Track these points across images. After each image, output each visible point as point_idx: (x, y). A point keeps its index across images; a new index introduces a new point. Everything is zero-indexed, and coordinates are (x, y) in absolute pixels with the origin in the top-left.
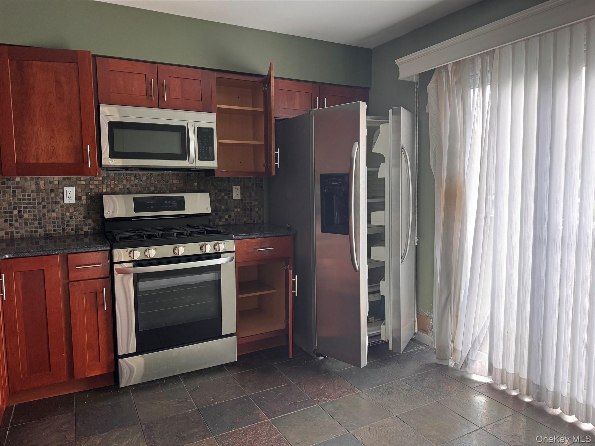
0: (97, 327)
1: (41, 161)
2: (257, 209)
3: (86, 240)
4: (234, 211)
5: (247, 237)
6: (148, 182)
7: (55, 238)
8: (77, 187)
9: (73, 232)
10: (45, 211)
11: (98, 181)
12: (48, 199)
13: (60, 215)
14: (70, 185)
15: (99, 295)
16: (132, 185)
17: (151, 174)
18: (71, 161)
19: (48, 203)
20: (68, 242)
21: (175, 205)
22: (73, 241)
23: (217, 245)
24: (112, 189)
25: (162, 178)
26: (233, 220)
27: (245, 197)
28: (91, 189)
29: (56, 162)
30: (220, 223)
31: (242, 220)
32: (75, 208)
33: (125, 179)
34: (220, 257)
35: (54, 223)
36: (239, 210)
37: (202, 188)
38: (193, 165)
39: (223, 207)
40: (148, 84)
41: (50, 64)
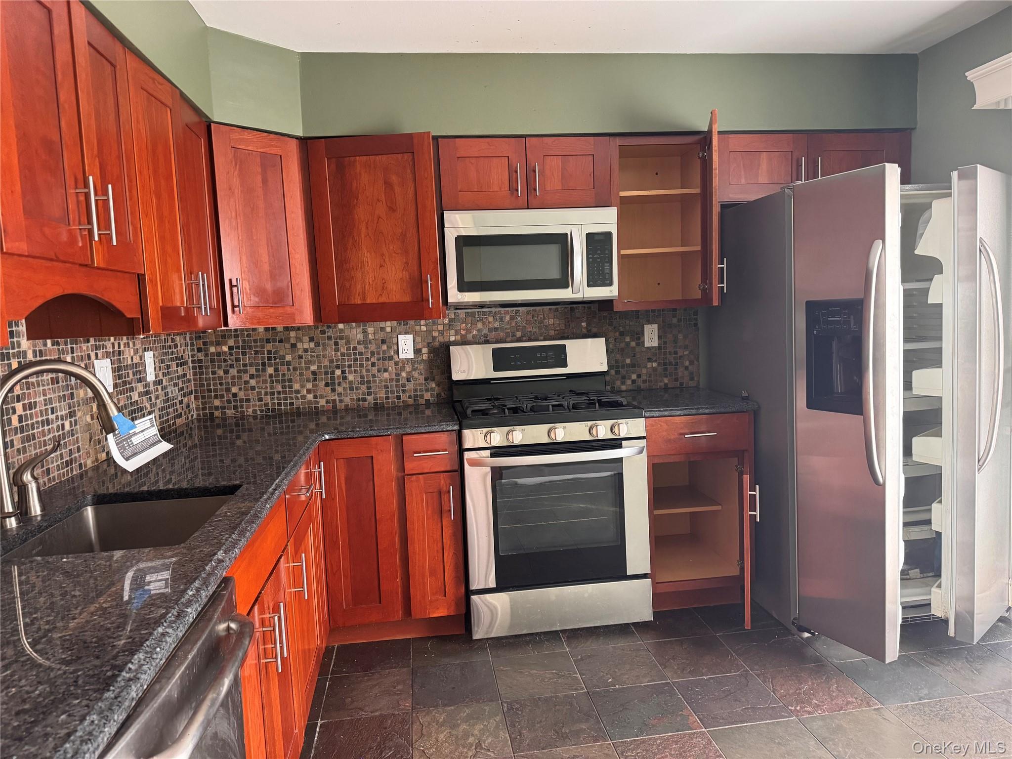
0: (440, 544)
1: (368, 301)
2: (687, 363)
3: (428, 412)
4: (646, 367)
5: (666, 413)
6: (513, 324)
7: (388, 408)
8: (416, 334)
9: (411, 401)
10: (375, 370)
11: (444, 324)
12: (378, 353)
13: (394, 377)
14: (406, 333)
15: (445, 497)
16: (490, 330)
17: (517, 312)
18: (407, 299)
19: (378, 360)
20: (405, 414)
21: (552, 358)
22: (411, 413)
23: (617, 427)
24: (462, 336)
25: (533, 316)
26: (644, 381)
27: (665, 343)
28: (434, 338)
29: (388, 301)
30: (624, 388)
31: (661, 382)
32: (413, 366)
33: (480, 320)
34: (620, 446)
35: (386, 387)
36: (655, 365)
37: (594, 330)
38: (578, 296)
39: (628, 361)
40: (512, 171)
41: (378, 158)
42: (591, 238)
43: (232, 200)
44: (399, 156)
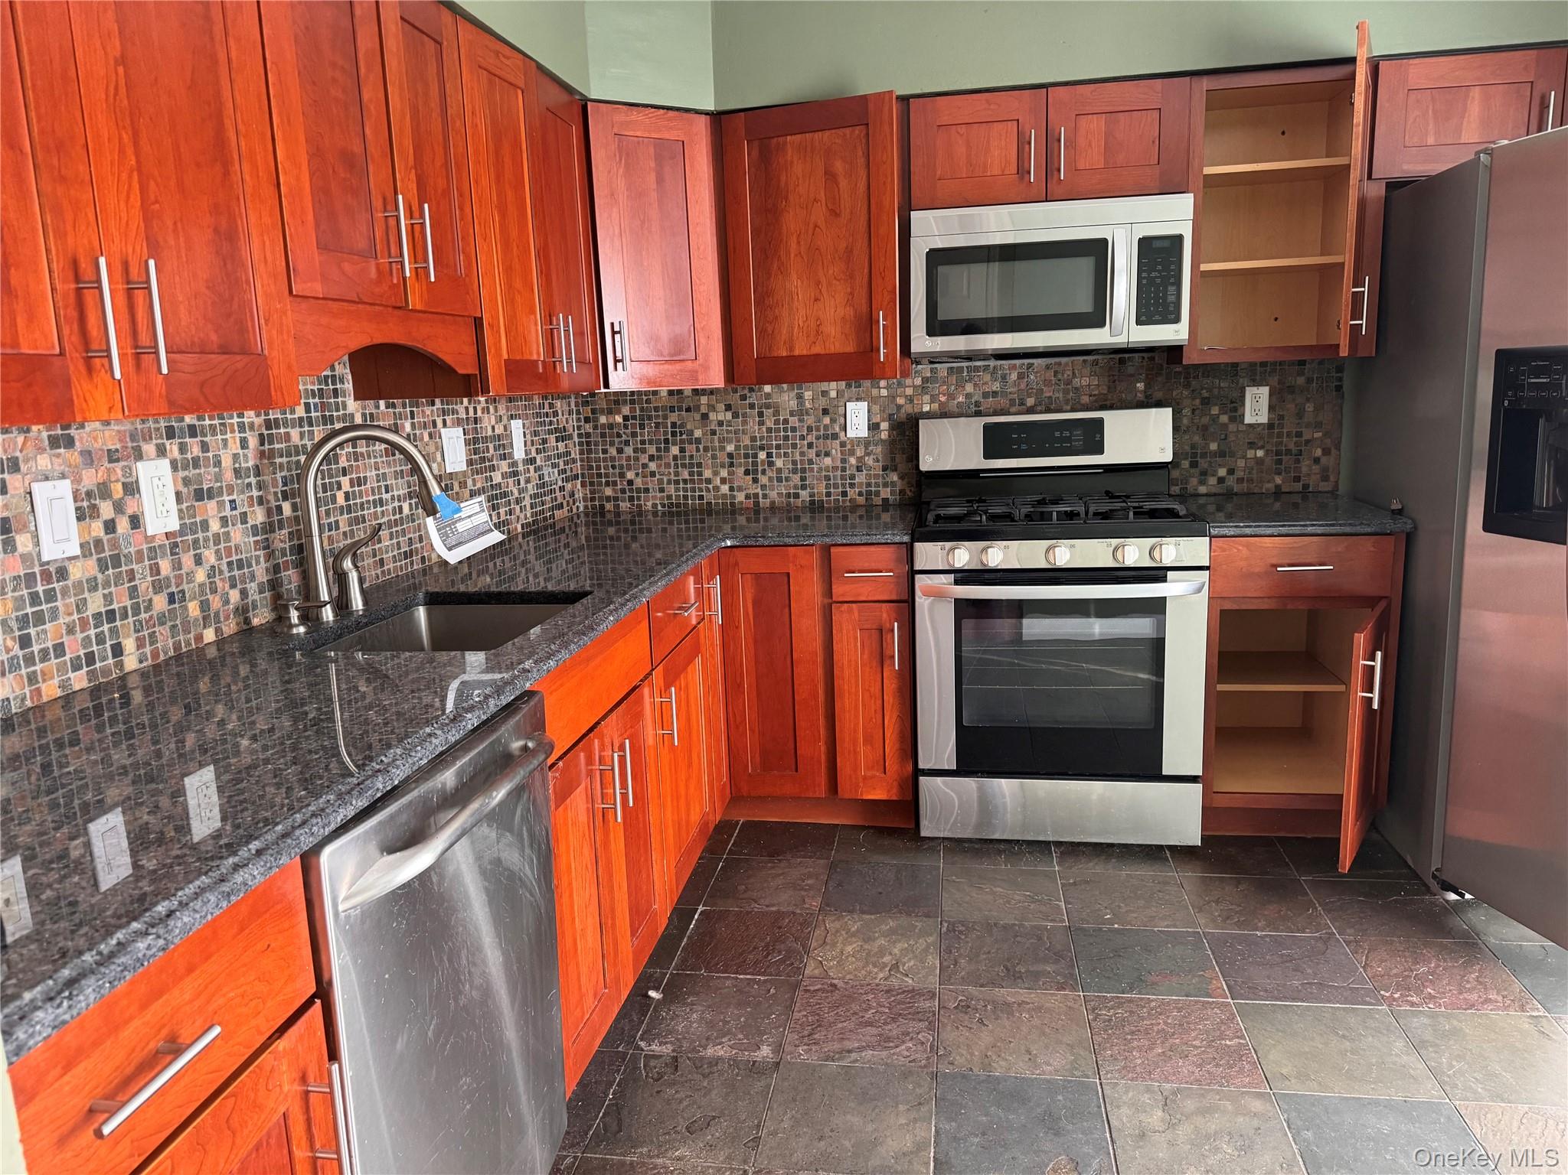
0: (880, 702)
1: (797, 353)
2: (1319, 452)
3: (886, 517)
4: (1244, 457)
5: (1248, 531)
6: (1023, 386)
7: (829, 510)
8: (872, 401)
9: (861, 500)
10: (812, 454)
11: (914, 387)
12: (818, 430)
13: (839, 464)
14: (858, 400)
15: (887, 637)
16: (985, 395)
17: (1030, 366)
18: (850, 348)
19: (818, 438)
20: (852, 518)
21: (1079, 440)
22: (861, 517)
23: (1158, 549)
24: (941, 404)
25: (1056, 373)
26: (1240, 480)
27: (1281, 417)
28: (899, 407)
29: (823, 352)
30: (1203, 490)
31: (1269, 482)
32: (866, 448)
33: (970, 380)
34: (1164, 579)
35: (827, 478)
36: (1260, 453)
37: (1159, 395)
38: (1120, 340)
39: (1213, 446)
40: (1022, 143)
41: (817, 136)
42: (1147, 245)
43: (615, 210)
44: (848, 131)
